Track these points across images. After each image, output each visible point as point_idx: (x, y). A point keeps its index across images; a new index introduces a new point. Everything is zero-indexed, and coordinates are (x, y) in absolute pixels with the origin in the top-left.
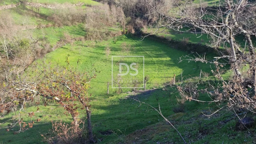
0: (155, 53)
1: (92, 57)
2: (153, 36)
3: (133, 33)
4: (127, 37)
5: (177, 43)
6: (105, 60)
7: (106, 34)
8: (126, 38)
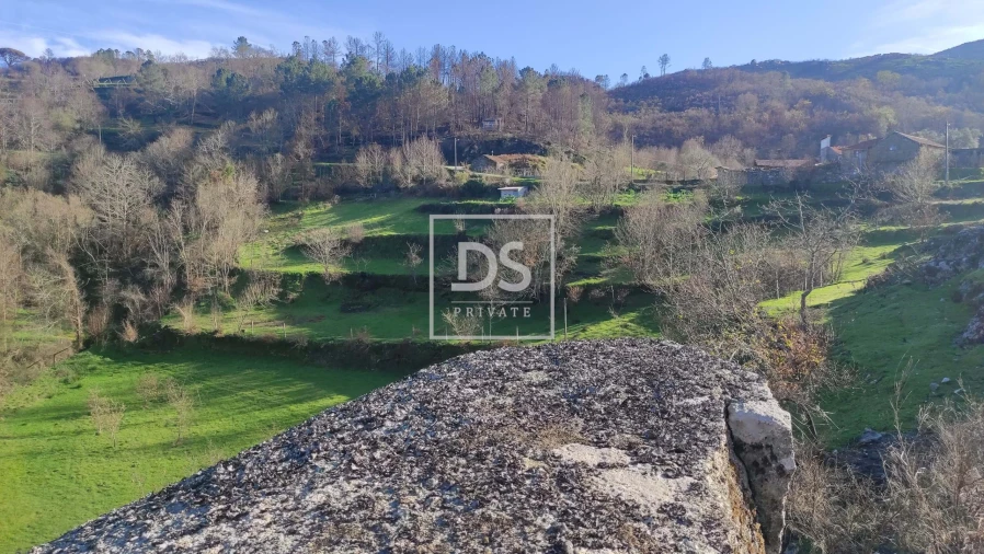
0: (278, 392)
1: (40, 453)
2: (232, 340)
3: (132, 340)
4: (108, 359)
5: (330, 349)
6: (109, 452)
7: (16, 359)
8: (109, 363)
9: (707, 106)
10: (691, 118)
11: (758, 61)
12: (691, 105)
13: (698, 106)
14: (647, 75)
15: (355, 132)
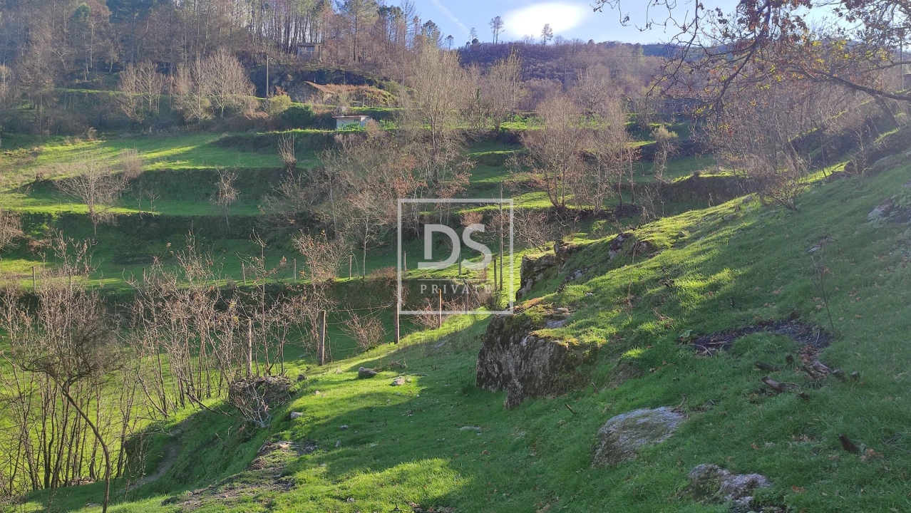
9: (552, 77)
10: (533, 89)
11: (596, 42)
12: (532, 76)
13: (541, 77)
14: (475, 41)
15: (114, 56)
